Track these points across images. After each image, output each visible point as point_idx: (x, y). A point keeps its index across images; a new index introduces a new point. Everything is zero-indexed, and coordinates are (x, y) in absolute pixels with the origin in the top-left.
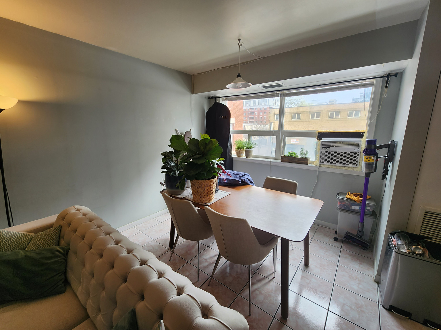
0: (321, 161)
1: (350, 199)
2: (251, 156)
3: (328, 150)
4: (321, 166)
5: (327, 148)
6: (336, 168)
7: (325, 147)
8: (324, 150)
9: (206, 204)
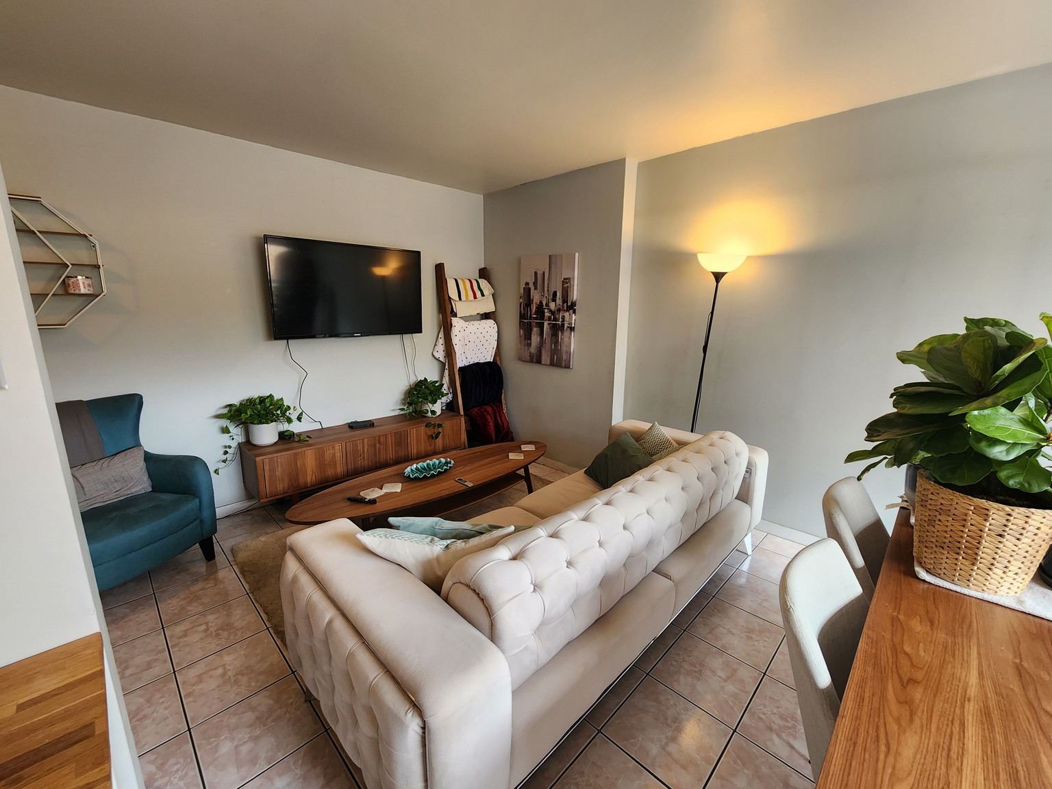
9: (923, 574)
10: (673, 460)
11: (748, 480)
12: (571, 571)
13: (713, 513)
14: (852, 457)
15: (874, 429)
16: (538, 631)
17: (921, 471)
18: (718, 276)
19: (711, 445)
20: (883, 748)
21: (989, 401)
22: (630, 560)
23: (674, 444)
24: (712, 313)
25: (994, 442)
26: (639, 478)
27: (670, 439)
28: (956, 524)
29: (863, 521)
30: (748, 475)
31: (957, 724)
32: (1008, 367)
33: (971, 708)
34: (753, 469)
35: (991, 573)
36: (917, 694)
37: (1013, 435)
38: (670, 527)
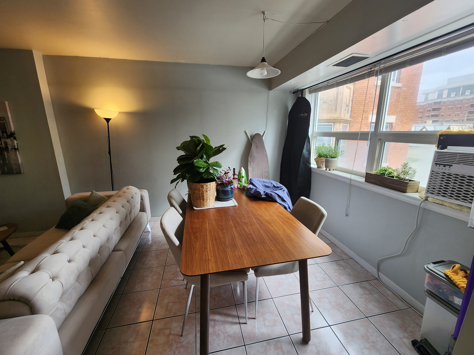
0: (431, 189)
1: (450, 279)
2: (332, 169)
3: (447, 170)
4: (429, 199)
5: (445, 166)
6: (461, 210)
7: (442, 164)
8: (439, 169)
9: (195, 208)
10: (109, 203)
11: (142, 203)
12: (72, 264)
13: (132, 220)
14: (172, 181)
15: (175, 171)
16: (61, 299)
17: (189, 180)
18: (108, 120)
19: (124, 192)
20: (193, 249)
21: (196, 157)
22: (101, 249)
23: (106, 197)
24: (109, 136)
25: (200, 168)
26: (94, 215)
27: (103, 196)
28: (198, 192)
29: (180, 201)
30: (142, 201)
31: (205, 236)
32: (198, 148)
33: (207, 231)
34: (143, 198)
35: (207, 201)
36: (197, 234)
37: (203, 165)
38: (115, 230)
